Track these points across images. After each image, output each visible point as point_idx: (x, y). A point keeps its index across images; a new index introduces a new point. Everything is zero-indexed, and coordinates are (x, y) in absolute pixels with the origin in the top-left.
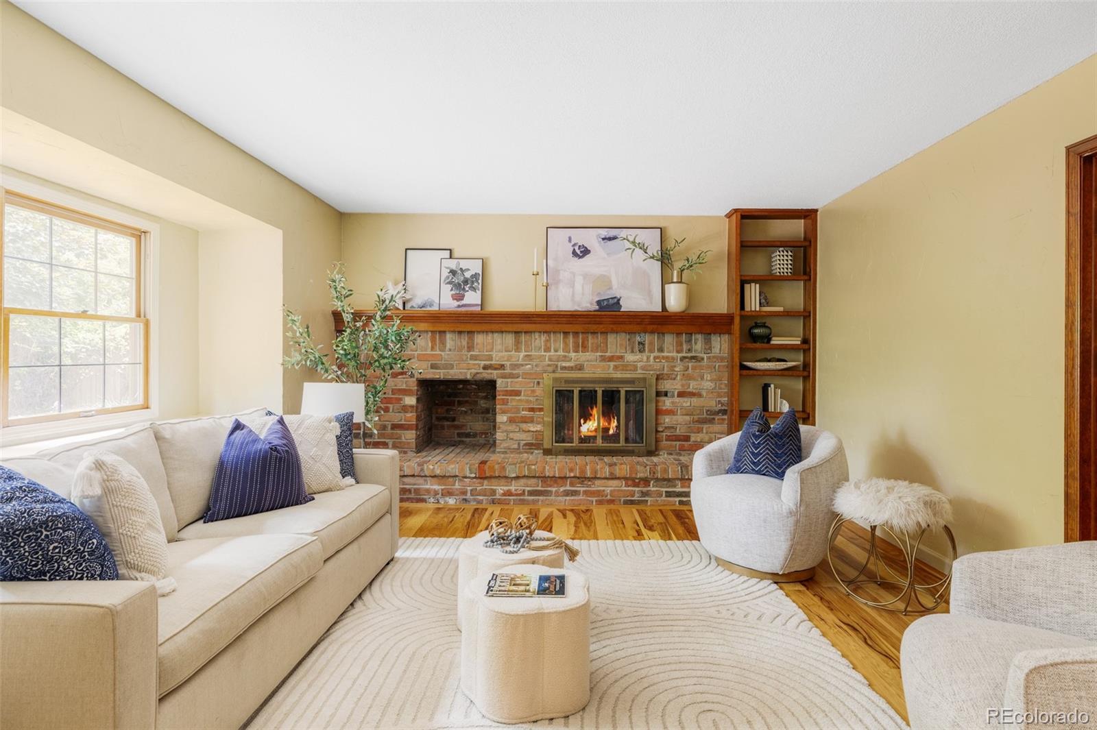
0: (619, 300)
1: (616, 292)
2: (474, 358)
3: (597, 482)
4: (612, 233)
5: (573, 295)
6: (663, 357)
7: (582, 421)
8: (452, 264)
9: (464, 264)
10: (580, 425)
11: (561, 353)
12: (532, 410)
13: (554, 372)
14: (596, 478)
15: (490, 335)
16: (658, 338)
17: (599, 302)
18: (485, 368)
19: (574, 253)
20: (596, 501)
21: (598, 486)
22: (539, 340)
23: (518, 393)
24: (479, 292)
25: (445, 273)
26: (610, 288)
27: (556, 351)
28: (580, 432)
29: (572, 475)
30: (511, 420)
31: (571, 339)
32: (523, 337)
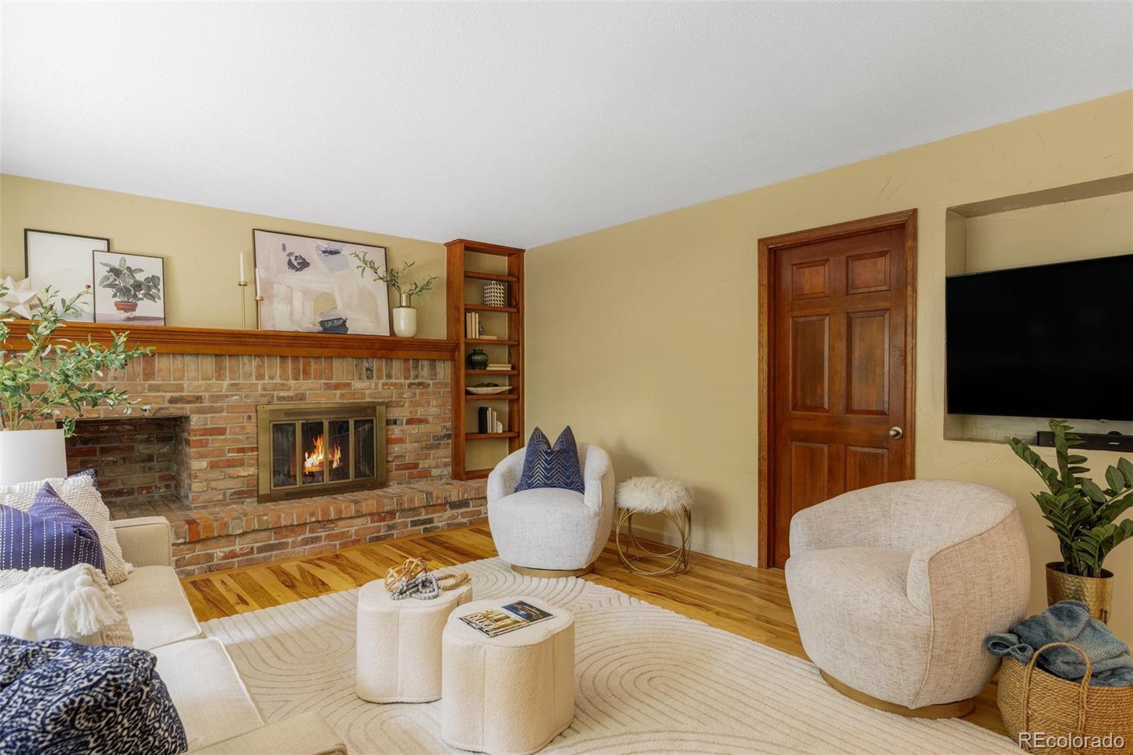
0: (345, 322)
1: (341, 312)
2: (151, 388)
3: (341, 523)
4: (334, 246)
5: (292, 313)
6: (392, 384)
7: (306, 455)
8: (115, 260)
9: (132, 262)
10: (304, 460)
11: (278, 380)
12: (242, 450)
13: (269, 403)
14: (341, 519)
15: (179, 358)
16: (386, 364)
17: (322, 323)
18: (172, 401)
19: (290, 263)
20: (340, 545)
21: (341, 527)
22: (248, 365)
23: (221, 431)
24: (160, 303)
25: (102, 272)
26: (335, 308)
27: (271, 378)
28: (303, 467)
29: (313, 519)
30: (213, 466)
31: (290, 362)
32: (227, 362)
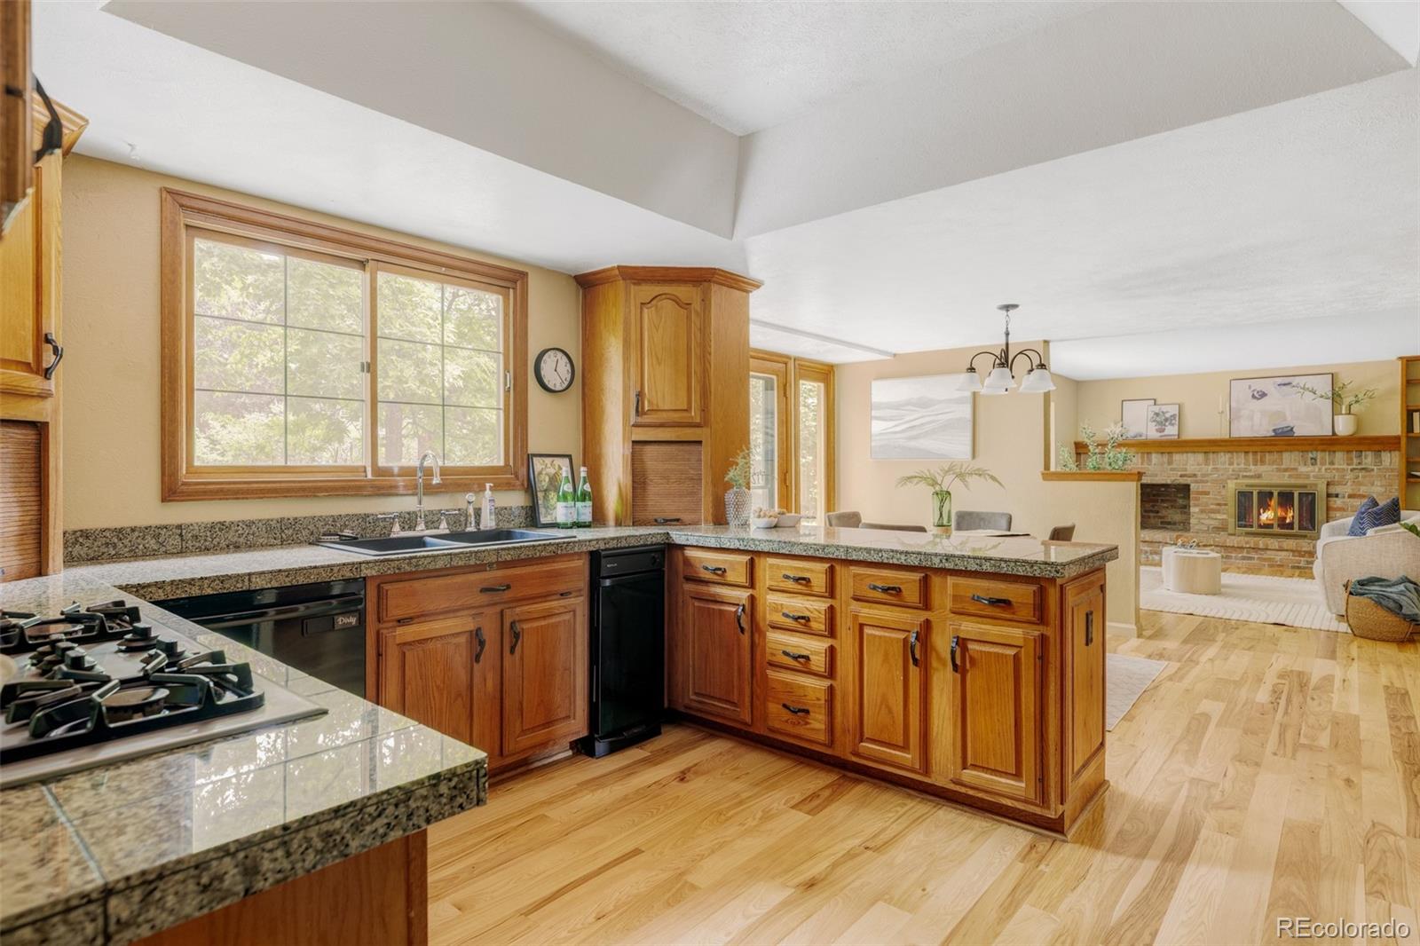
0: (1292, 428)
1: (1289, 422)
2: (1172, 470)
3: (1269, 552)
4: (1286, 380)
5: (1252, 426)
6: (1334, 469)
7: (1262, 511)
8: (1156, 409)
9: (1164, 409)
10: (1259, 514)
11: (1242, 466)
12: (1219, 504)
13: (1236, 479)
14: (1267, 549)
15: (1185, 455)
16: (1329, 455)
17: (1274, 430)
18: (1181, 476)
19: (1253, 396)
21: (1269, 554)
22: (1223, 458)
23: (1207, 493)
24: (1176, 427)
25: (1151, 415)
26: (1285, 420)
27: (1238, 464)
28: (1259, 519)
29: (1248, 546)
30: (1202, 511)
31: (1251, 455)
32: (1211, 456)
